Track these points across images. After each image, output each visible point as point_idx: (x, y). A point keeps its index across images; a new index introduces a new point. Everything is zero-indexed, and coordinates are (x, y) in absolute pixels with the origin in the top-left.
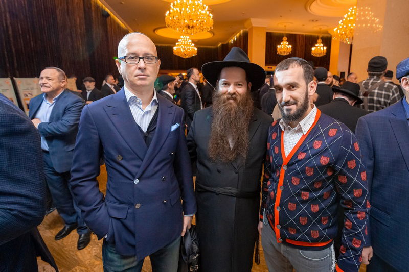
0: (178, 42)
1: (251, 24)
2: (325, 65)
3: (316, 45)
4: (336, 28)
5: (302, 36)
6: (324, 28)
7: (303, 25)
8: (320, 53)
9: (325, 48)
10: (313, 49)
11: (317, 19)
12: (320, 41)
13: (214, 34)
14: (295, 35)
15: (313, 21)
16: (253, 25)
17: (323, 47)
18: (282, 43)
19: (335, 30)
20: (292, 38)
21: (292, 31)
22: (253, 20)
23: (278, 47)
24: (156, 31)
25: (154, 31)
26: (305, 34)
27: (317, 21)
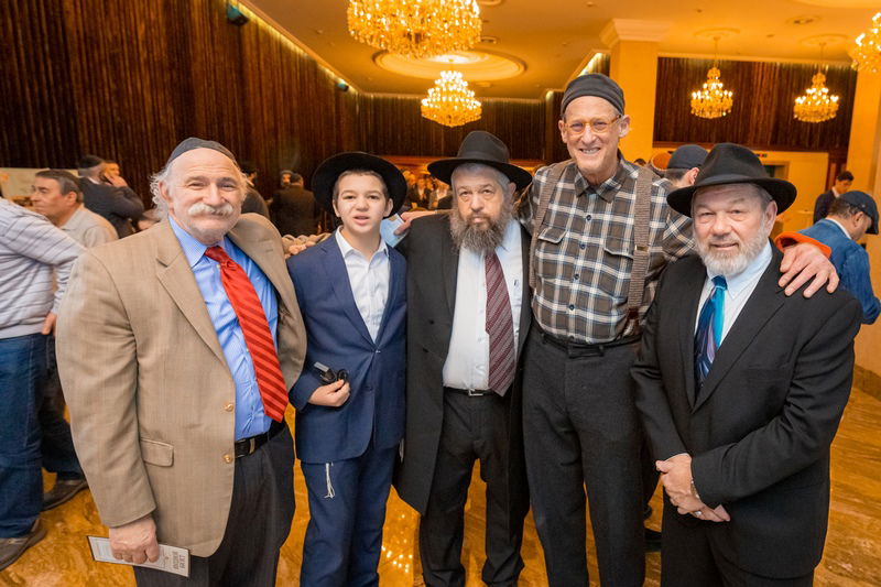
0: (433, 86)
1: (617, 35)
2: (837, 146)
3: (809, 91)
4: (863, 36)
5: (772, 67)
6: (834, 44)
7: (770, 36)
8: (817, 113)
9: (835, 99)
10: (799, 101)
11: (810, 18)
12: (819, 78)
13: (526, 68)
14: (749, 66)
15: (797, 22)
16: (622, 38)
17: (829, 94)
18: (705, 86)
19: (858, 41)
20: (738, 74)
21: (739, 54)
22: (621, 25)
23: (694, 95)
24: (378, 60)
25: (374, 58)
26: (778, 61)
27: (809, 21)
